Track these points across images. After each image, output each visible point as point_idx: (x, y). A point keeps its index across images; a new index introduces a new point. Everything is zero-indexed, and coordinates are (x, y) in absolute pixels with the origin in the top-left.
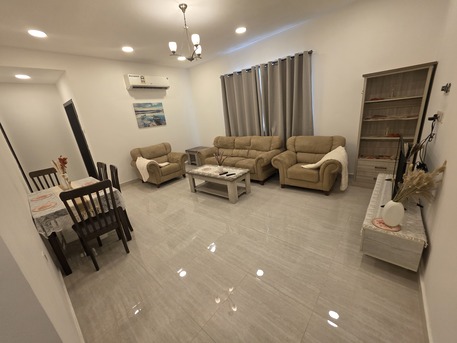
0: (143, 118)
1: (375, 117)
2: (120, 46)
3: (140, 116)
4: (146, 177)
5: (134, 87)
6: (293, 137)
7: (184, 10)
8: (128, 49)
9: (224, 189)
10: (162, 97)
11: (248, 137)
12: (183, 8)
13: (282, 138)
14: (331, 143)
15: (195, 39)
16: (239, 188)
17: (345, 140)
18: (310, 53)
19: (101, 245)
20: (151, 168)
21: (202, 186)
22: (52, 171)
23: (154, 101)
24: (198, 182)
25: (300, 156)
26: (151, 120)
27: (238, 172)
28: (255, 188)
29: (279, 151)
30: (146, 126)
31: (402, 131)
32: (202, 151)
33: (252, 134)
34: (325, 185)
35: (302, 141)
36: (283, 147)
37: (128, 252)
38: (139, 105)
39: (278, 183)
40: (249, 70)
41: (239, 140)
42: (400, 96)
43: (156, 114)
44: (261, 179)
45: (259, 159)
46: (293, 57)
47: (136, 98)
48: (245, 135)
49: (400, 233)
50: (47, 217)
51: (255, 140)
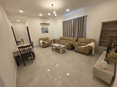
0: (43, 31)
1: (105, 34)
2: (39, 14)
3: (42, 30)
4: (42, 45)
5: (42, 24)
6: (80, 38)
7: (52, 6)
8: (41, 15)
9: (59, 50)
10: (48, 26)
11: (68, 37)
12: (52, 5)
13: (77, 38)
14: (90, 41)
15: (54, 12)
16: (63, 50)
17: (95, 40)
18: (87, 16)
19: (27, 60)
20: (43, 43)
21: (54, 49)
22: (20, 42)
23: (46, 27)
24: (54, 48)
25: (81, 44)
26: (45, 32)
27: (63, 46)
28: (68, 51)
29: (76, 42)
30: (44, 33)
31: (113, 39)
32: (56, 40)
33: (69, 37)
34: (87, 52)
35: (82, 40)
36: (77, 41)
37: (33, 63)
38: (42, 28)
39: (74, 50)
40: (70, 20)
41: (66, 38)
42: (113, 29)
43: (46, 30)
44: (70, 49)
45: (70, 43)
46: (81, 17)
47: (42, 26)
48: (67, 37)
49: (105, 71)
50: (15, 52)
51: (70, 38)
